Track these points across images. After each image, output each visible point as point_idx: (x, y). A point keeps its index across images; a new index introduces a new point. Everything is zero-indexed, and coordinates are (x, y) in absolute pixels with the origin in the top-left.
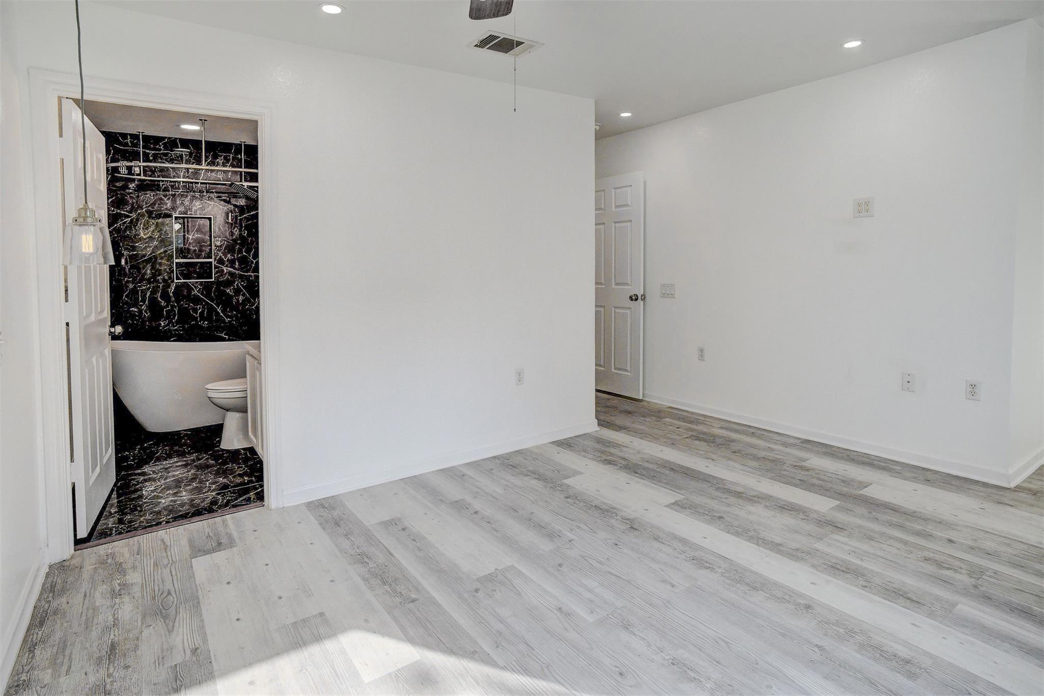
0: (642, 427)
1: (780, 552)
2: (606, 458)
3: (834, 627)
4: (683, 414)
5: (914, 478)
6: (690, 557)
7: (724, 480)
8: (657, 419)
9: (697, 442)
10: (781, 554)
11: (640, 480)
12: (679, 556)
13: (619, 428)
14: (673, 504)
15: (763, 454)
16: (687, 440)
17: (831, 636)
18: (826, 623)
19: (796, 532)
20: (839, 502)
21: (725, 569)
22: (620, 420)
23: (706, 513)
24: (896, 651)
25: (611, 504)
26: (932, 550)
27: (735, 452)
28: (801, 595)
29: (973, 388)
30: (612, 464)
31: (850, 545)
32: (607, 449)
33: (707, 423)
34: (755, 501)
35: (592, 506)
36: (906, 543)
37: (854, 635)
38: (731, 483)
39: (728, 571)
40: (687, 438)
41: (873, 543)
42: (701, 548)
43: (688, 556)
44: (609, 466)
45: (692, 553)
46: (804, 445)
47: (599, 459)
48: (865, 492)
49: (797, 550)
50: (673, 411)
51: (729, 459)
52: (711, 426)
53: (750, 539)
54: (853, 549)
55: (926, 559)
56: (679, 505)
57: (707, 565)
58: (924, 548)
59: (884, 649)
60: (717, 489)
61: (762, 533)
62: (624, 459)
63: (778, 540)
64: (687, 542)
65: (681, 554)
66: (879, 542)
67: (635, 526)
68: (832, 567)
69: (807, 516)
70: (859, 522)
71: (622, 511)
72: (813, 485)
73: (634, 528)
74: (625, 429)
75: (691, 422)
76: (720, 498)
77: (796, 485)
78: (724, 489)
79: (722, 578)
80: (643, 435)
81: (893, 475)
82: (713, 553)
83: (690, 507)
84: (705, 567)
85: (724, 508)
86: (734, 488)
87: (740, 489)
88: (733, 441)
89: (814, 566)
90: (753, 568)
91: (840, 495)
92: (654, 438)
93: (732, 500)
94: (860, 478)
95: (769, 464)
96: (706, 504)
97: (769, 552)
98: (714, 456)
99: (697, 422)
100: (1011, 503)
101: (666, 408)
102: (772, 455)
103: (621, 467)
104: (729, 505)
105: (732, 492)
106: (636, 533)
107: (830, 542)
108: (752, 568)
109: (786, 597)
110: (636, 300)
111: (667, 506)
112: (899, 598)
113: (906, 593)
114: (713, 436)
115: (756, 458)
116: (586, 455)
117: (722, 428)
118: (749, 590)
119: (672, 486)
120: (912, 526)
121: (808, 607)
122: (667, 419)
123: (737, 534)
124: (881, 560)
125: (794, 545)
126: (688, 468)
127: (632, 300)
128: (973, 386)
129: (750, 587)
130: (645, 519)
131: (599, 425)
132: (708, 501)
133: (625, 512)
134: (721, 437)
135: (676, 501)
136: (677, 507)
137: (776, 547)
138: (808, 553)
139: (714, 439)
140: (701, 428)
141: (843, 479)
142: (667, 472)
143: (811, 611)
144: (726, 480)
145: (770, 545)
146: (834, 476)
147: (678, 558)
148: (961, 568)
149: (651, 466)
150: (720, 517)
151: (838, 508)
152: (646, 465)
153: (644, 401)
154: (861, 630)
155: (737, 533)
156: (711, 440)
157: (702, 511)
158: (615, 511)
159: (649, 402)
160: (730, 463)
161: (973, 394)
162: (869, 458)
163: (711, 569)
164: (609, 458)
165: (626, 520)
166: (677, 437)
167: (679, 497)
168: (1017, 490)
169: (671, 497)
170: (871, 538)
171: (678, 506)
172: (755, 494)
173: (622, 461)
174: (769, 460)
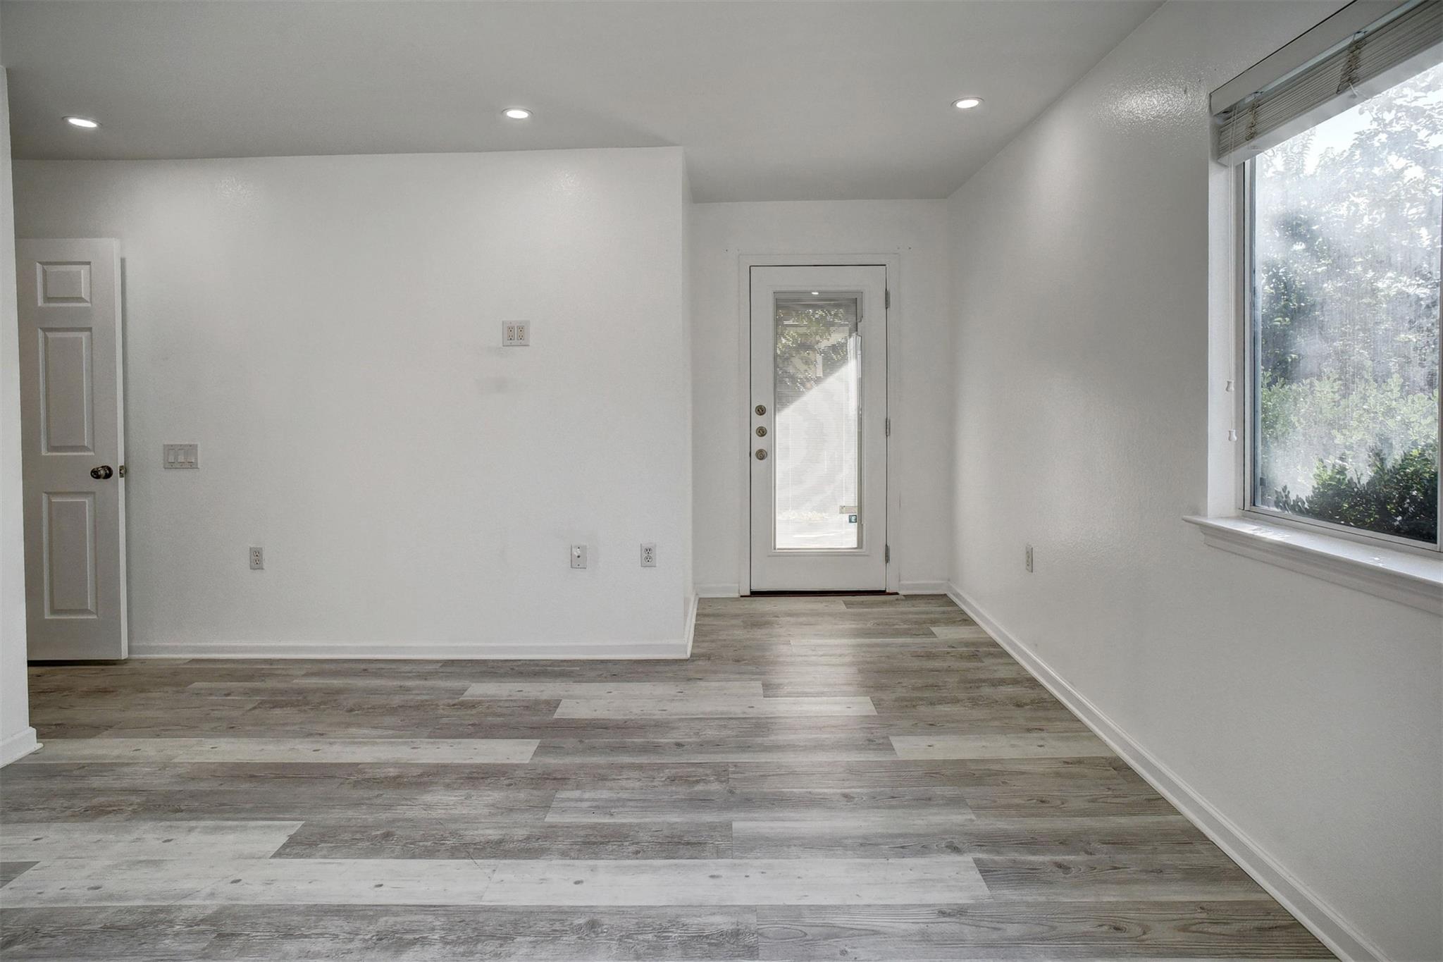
0: (149, 713)
1: (507, 854)
2: (85, 805)
3: (640, 937)
4: (227, 666)
5: (600, 676)
6: (371, 939)
7: (358, 764)
8: (174, 689)
9: (278, 711)
10: (511, 857)
11: (193, 823)
12: (350, 946)
13: (94, 730)
14: (285, 846)
15: (397, 700)
16: (257, 712)
17: (644, 954)
18: (628, 937)
19: (511, 810)
20: (539, 740)
21: (443, 929)
22: (84, 712)
23: (358, 836)
24: (719, 927)
25: (144, 904)
26: (670, 765)
27: (351, 710)
28: (575, 911)
29: (648, 554)
30: (110, 812)
31: (587, 800)
32: (79, 784)
33: (277, 672)
34: (425, 784)
35: (95, 932)
36: (640, 767)
37: (666, 934)
38: (372, 765)
39: (450, 930)
40: (254, 708)
41: (608, 784)
42: (386, 910)
43: (367, 937)
44: (103, 819)
45: (371, 927)
46: (449, 669)
47: (68, 813)
48: (560, 713)
49: (528, 838)
50: (202, 666)
51: (348, 725)
52: (288, 675)
53: (454, 853)
54: (595, 804)
55: (672, 780)
56: (301, 843)
57: (410, 937)
58: (661, 767)
59: (707, 932)
60: (354, 786)
61: (467, 833)
62: (134, 791)
63: (493, 834)
64: (350, 911)
65: (351, 940)
66: (614, 779)
67: (228, 930)
68: (584, 843)
69: (512, 778)
70: (578, 760)
71: (180, 908)
72: (493, 726)
73: (228, 935)
74: (111, 727)
75: (250, 677)
76: (369, 799)
77: (469, 736)
78: (368, 780)
79: (448, 947)
80: (159, 729)
81: (577, 679)
82: (408, 909)
83: (323, 838)
84: (408, 943)
85: (384, 816)
86: (380, 773)
87: (392, 772)
88: (339, 691)
89: (564, 854)
90: (485, 902)
91: (532, 731)
92: (189, 727)
93: (390, 795)
94: (544, 696)
95: (414, 713)
96: (350, 819)
97: (492, 861)
98: (320, 728)
99: (263, 675)
100: (698, 676)
101: (185, 664)
102: (411, 697)
103: (134, 812)
104: (389, 807)
105: (382, 782)
106: (237, 943)
107: (562, 805)
108: (483, 904)
109: (557, 926)
110: (108, 476)
111: (278, 854)
112: (679, 848)
113: (680, 837)
114: (300, 692)
115: (392, 711)
116: (28, 815)
117: (307, 675)
118: (501, 946)
119: (269, 810)
120: (633, 742)
121: (593, 925)
122: (197, 685)
123: (429, 853)
124: (631, 804)
125: (521, 833)
126: (284, 766)
127: (98, 477)
128: (648, 550)
129: (499, 938)
130: (244, 903)
131: (40, 736)
132: (350, 813)
133: (190, 907)
134: (315, 691)
135: (291, 838)
136: (298, 849)
137: (497, 849)
138: (545, 838)
139: (305, 698)
140: (269, 684)
141: (525, 704)
142: (245, 786)
143: (600, 930)
144: (360, 764)
145: (489, 849)
146: (512, 704)
147: (350, 952)
148: (707, 775)
149: (204, 786)
150: (387, 835)
151: (542, 750)
152: (192, 787)
153: (130, 660)
154: (669, 921)
155: (428, 851)
156: (299, 700)
157: (347, 836)
158: (162, 916)
159: (143, 661)
160: (353, 730)
161: (648, 559)
162: (537, 665)
163: (423, 941)
164: (96, 801)
165: (197, 925)
166: (235, 713)
167: (294, 826)
168: (695, 658)
169: (276, 835)
170: (604, 778)
171: (297, 846)
172: (420, 771)
173: (134, 798)
174: (410, 707)
